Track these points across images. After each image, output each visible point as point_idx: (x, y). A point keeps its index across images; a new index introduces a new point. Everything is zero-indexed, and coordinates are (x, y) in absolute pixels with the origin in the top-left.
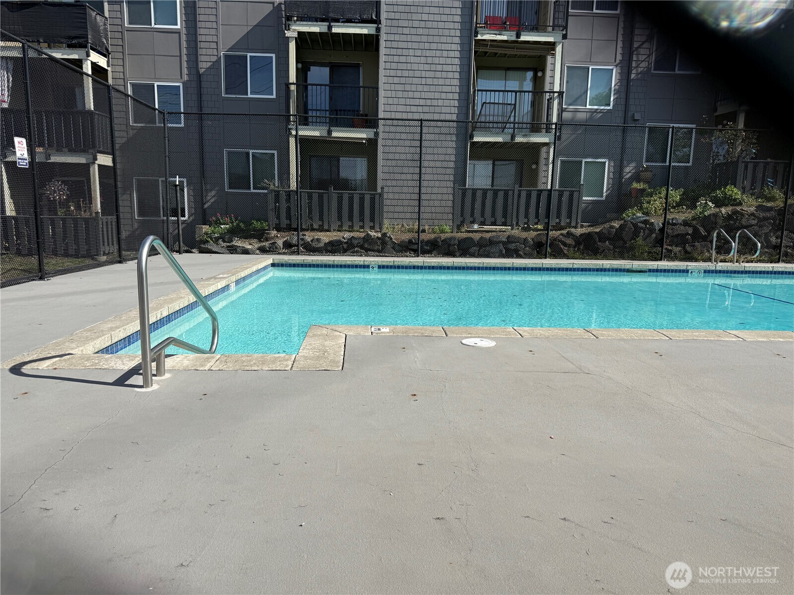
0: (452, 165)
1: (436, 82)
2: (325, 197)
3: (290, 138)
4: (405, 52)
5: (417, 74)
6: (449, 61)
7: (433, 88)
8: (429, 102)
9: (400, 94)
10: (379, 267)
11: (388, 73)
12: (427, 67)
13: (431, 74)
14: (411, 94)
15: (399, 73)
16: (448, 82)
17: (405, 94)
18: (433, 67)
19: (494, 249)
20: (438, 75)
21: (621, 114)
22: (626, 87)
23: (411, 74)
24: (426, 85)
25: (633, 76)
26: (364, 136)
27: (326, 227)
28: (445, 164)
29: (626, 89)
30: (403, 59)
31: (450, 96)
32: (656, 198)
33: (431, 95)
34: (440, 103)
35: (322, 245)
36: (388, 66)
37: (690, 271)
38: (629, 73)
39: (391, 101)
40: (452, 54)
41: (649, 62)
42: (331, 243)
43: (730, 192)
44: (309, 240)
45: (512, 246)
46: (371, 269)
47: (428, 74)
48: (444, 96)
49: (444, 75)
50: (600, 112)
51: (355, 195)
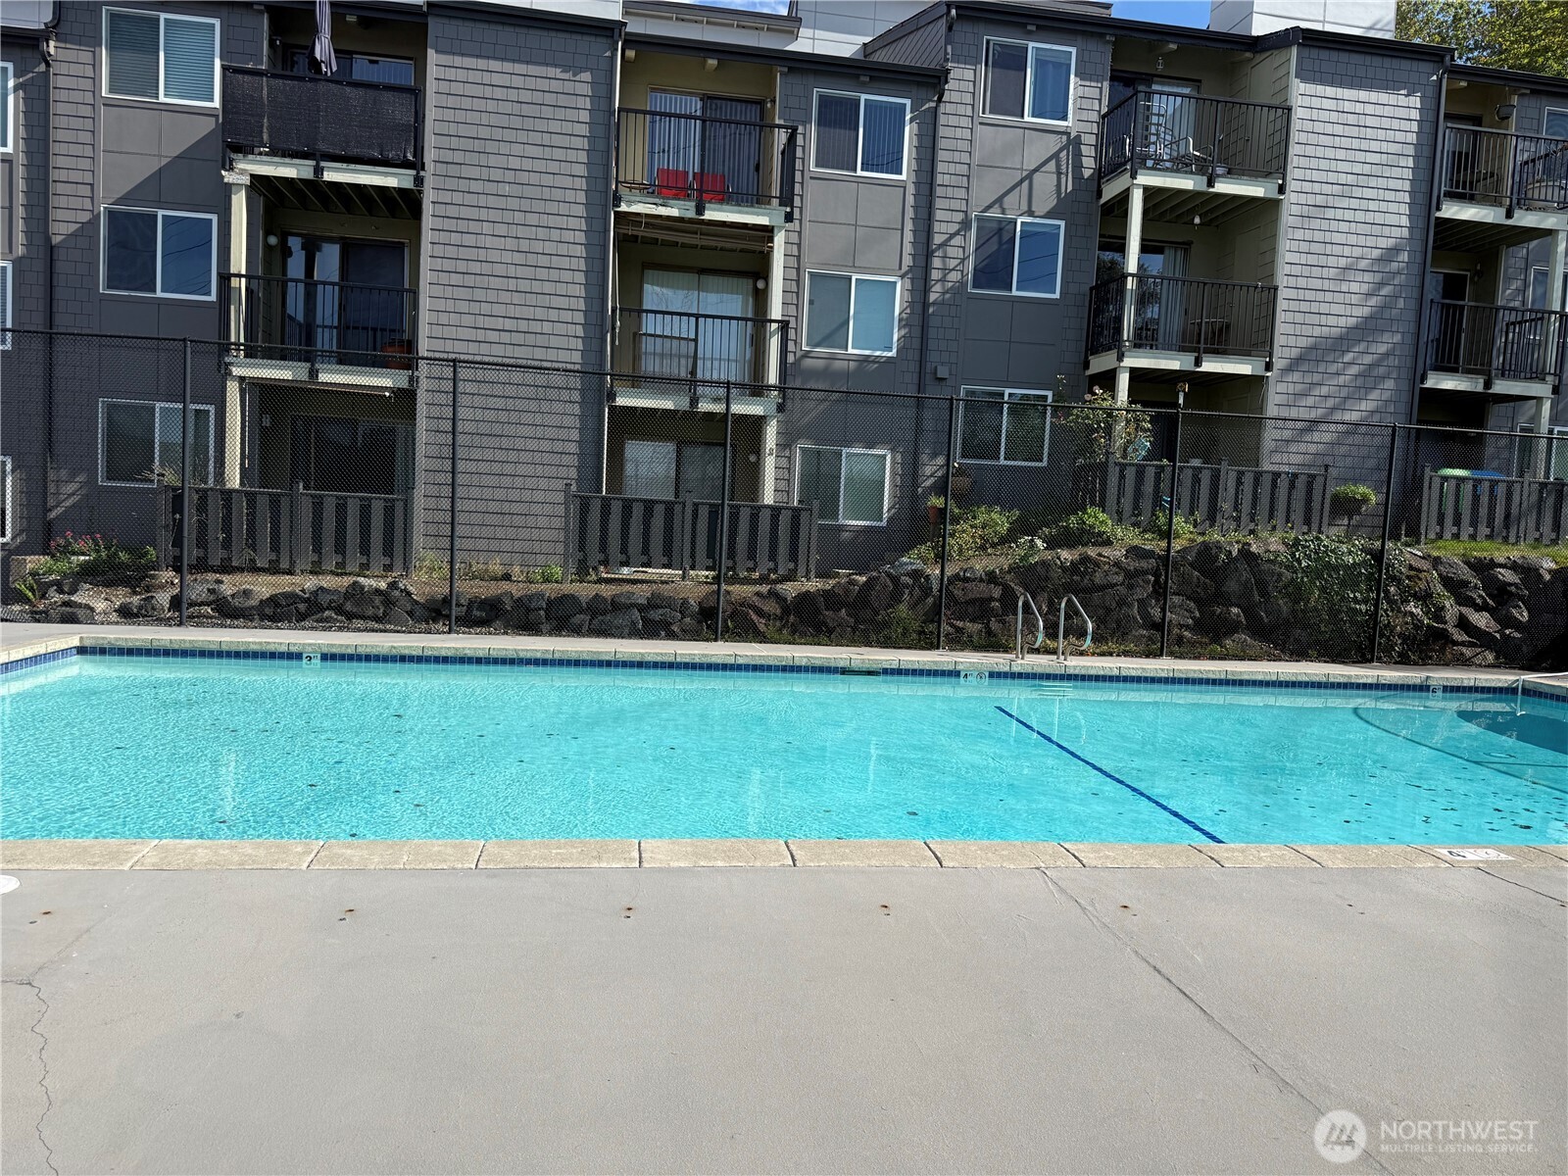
0: (573, 448)
1: (537, 287)
2: (285, 503)
3: (229, 384)
4: (474, 227)
5: (499, 270)
6: (563, 249)
7: (531, 299)
8: (523, 326)
9: (463, 307)
10: (325, 657)
11: (438, 264)
12: (518, 258)
13: (528, 272)
14: (485, 308)
15: (462, 266)
16: (561, 289)
17: (475, 308)
18: (532, 259)
19: (620, 620)
20: (542, 274)
21: (913, 367)
22: (921, 316)
23: (486, 268)
24: (516, 291)
25: (933, 297)
26: (387, 382)
27: (285, 565)
28: (558, 446)
29: (921, 319)
30: (469, 240)
31: (567, 316)
32: (965, 526)
33: (528, 313)
34: (547, 328)
35: (253, 602)
36: (439, 250)
37: (963, 674)
38: (926, 291)
39: (444, 318)
40: (569, 236)
41: (962, 271)
42: (273, 600)
43: (1092, 520)
44: (230, 592)
45: (655, 615)
46: (305, 661)
47: (521, 272)
48: (553, 315)
49: (554, 275)
50: (874, 362)
51: (349, 501)
